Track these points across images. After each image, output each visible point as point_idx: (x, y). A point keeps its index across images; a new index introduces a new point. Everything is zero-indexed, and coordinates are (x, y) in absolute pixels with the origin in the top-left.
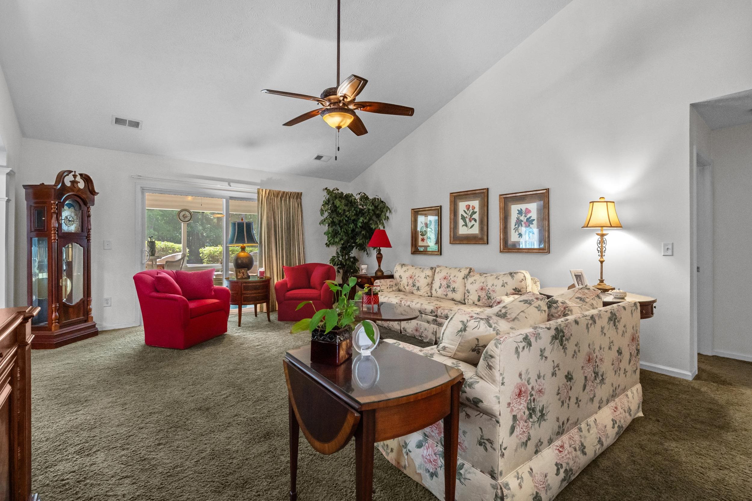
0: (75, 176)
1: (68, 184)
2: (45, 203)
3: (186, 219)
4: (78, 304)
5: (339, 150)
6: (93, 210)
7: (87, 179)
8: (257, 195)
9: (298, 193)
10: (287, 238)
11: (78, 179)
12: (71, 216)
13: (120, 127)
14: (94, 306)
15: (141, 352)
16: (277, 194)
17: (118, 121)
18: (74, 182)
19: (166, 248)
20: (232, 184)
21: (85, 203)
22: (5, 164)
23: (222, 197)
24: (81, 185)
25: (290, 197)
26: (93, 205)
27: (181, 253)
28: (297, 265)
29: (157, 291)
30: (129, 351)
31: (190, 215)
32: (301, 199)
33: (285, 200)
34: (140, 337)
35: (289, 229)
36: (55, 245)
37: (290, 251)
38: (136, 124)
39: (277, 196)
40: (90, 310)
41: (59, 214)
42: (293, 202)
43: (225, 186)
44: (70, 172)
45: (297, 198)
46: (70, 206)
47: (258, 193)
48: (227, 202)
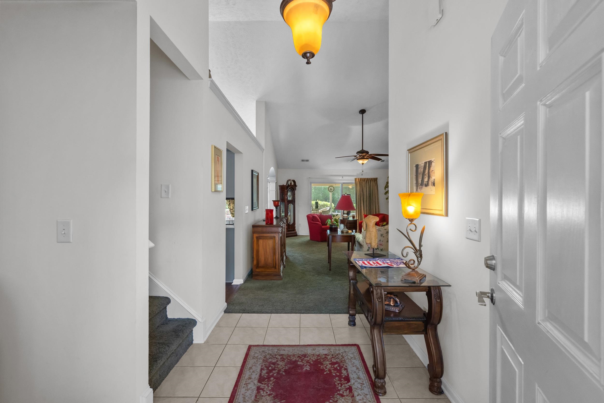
0: (291, 181)
1: (289, 184)
2: (284, 191)
3: (332, 191)
4: (292, 224)
5: (363, 172)
6: (296, 192)
7: (294, 181)
8: (355, 181)
9: (375, 179)
10: (369, 201)
11: (292, 182)
12: (290, 194)
13: (303, 162)
14: (296, 225)
15: (308, 241)
16: (364, 180)
17: (303, 161)
18: (291, 183)
19: (324, 204)
20: (344, 177)
21: (294, 190)
22: (275, 180)
23: (339, 183)
24: (293, 184)
25: (371, 181)
26: (296, 190)
27: (329, 207)
28: (374, 214)
29: (313, 221)
30: (305, 240)
31: (333, 189)
32: (377, 181)
33: (369, 183)
34: (309, 238)
35: (370, 196)
36: (286, 205)
37: (371, 208)
38: (307, 161)
39: (364, 181)
40: (295, 227)
41: (287, 194)
42: (373, 183)
43: (340, 178)
44: (290, 180)
45: (374, 181)
46: (290, 191)
47: (355, 180)
48: (342, 185)
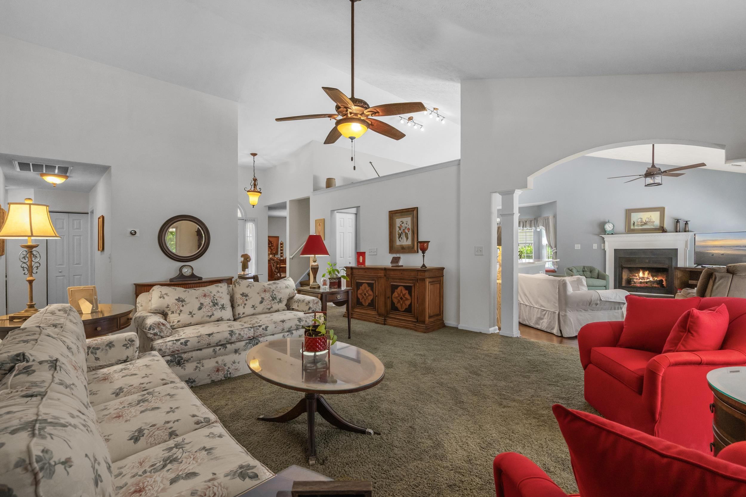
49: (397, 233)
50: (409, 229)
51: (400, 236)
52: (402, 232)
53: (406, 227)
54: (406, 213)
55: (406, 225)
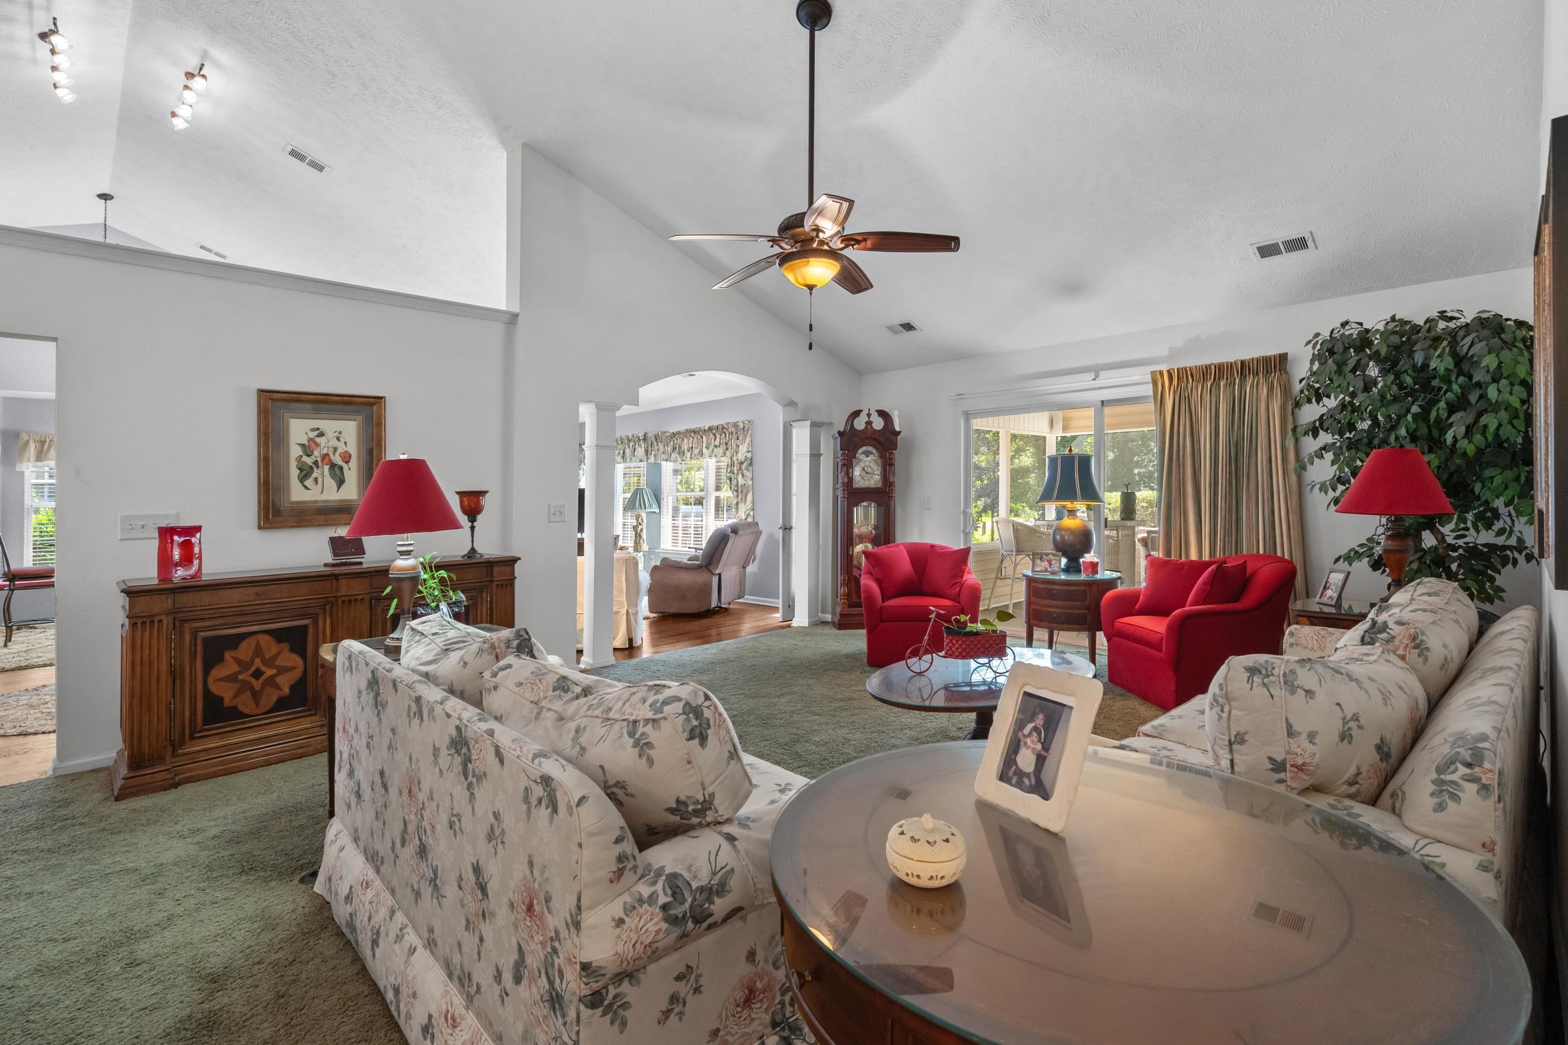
49: (293, 465)
50: (347, 458)
51: (305, 473)
52: (316, 463)
53: (335, 449)
54: (339, 407)
55: (335, 443)
